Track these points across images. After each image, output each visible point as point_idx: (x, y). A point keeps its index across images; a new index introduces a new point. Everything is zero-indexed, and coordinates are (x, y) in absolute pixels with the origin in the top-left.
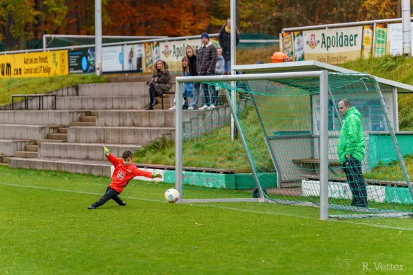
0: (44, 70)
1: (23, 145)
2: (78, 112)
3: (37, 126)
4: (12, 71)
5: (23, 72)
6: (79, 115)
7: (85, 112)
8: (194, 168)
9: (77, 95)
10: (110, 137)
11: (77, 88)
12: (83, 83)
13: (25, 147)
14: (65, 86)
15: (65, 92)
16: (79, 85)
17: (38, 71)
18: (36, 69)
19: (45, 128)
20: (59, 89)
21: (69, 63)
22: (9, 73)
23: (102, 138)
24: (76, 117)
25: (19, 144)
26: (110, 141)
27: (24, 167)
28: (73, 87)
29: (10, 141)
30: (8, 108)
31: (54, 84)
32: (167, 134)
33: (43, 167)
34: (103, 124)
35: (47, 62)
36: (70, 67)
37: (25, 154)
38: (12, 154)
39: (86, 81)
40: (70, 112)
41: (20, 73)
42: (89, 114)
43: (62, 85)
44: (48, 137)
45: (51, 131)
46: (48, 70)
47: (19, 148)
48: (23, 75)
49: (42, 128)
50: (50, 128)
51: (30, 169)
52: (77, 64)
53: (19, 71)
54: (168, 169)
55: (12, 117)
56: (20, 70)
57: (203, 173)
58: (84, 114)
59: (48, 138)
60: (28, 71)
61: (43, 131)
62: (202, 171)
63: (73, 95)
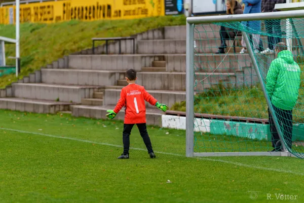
0: (142, 11)
1: (92, 92)
2: (151, 57)
3: (108, 72)
4: (113, 13)
5: (122, 13)
6: (152, 60)
7: (159, 57)
8: (240, 118)
9: (164, 38)
10: (174, 84)
11: (163, 30)
12: (170, 25)
13: (94, 94)
14: (150, 29)
15: (150, 35)
16: (166, 27)
17: (136, 12)
18: (134, 11)
19: (115, 73)
20: (144, 32)
21: (165, 4)
22: (109, 15)
23: (166, 84)
24: (149, 62)
25: (87, 91)
26: (173, 88)
27: (85, 116)
28: (159, 29)
29: (78, 87)
30: (89, 52)
31: (141, 26)
32: (225, 80)
33: (102, 115)
34: (172, 69)
35: (144, 3)
36: (166, 8)
37: (92, 101)
38: (80, 102)
39: (174, 23)
40: (142, 57)
41: (120, 15)
42: (162, 58)
43: (149, 28)
44: (118, 83)
45: (122, 77)
46: (145, 11)
47: (87, 96)
48: (123, 17)
49: (112, 74)
50: (120, 74)
51: (90, 118)
52: (172, 5)
53: (119, 13)
54: (215, 118)
55: (89, 62)
56: (120, 11)
57: (246, 123)
58: (157, 59)
59: (118, 85)
60: (127, 13)
61: (113, 77)
62: (245, 121)
63: (159, 38)
